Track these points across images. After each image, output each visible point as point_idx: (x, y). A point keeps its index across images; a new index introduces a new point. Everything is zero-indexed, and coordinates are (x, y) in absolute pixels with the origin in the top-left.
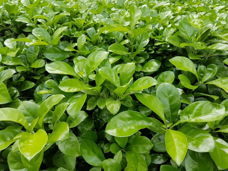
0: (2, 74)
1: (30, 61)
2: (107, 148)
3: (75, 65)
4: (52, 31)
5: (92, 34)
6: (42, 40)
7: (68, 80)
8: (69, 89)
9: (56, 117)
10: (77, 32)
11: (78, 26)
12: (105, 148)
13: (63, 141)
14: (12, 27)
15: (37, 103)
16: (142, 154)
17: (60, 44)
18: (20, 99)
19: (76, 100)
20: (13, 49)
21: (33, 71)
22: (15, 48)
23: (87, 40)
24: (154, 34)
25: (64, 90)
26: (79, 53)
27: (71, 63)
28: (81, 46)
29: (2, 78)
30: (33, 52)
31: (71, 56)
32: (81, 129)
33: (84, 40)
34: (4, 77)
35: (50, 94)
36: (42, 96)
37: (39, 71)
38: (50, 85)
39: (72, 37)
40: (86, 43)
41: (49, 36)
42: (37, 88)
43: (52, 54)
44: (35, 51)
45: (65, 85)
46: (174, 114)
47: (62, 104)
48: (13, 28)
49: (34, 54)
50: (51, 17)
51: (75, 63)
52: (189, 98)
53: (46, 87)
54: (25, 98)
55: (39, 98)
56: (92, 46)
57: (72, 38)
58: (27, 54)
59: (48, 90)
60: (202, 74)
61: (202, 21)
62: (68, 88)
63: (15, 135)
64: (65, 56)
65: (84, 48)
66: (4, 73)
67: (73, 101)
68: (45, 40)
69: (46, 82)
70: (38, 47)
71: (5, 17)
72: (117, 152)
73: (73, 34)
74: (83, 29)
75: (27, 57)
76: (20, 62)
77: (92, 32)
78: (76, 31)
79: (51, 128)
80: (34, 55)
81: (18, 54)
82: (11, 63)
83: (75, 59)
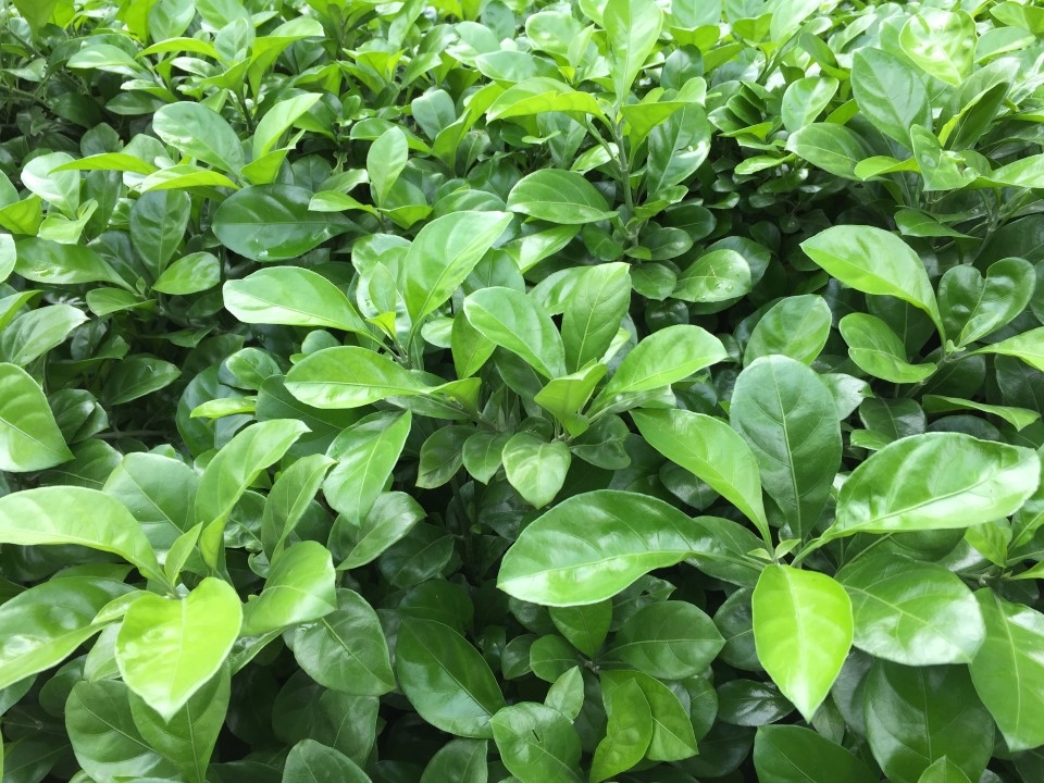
0: (24, 330)
1: (148, 262)
2: (517, 655)
3: (358, 276)
4: (246, 112)
5: (436, 121)
6: (200, 163)
7: (325, 353)
8: (332, 396)
9: (280, 521)
10: (364, 115)
11: (369, 83)
12: (510, 658)
13: (313, 628)
14: (51, 94)
15: (189, 457)
16: (676, 681)
17: (289, 177)
18: (112, 442)
19: (364, 441)
20: (65, 205)
21: (167, 308)
22: (76, 199)
23: (412, 153)
24: (737, 112)
25: (309, 399)
26: (376, 217)
27: (339, 265)
28: (388, 183)
29: (25, 347)
30: (160, 217)
31: (340, 231)
32: (396, 572)
33: (402, 152)
34: (31, 345)
35: (250, 418)
36: (213, 425)
37: (195, 306)
38: (248, 374)
39: (341, 136)
40: (411, 164)
41: (235, 138)
42: (191, 390)
43: (249, 225)
44: (170, 211)
45: (315, 373)
46: (814, 495)
47: (303, 462)
48: (57, 100)
49: (167, 226)
50: (236, 43)
51: (361, 269)
52: (902, 419)
53: (231, 382)
54: (135, 437)
55: (198, 435)
56: (440, 178)
57: (342, 143)
58: (134, 229)
59: (240, 397)
60: (963, 304)
61: (968, 43)
62: (328, 388)
63: (98, 607)
64: (310, 235)
65: (398, 192)
66: (31, 323)
67: (351, 448)
68: (216, 160)
69: (230, 361)
70: (186, 193)
71: (15, 42)
72: (561, 670)
73: (348, 123)
74: (394, 99)
75: (135, 244)
76: (103, 267)
77: (440, 111)
78: (361, 107)
79: (261, 570)
80: (169, 230)
81: (89, 232)
82: (62, 273)
83: (361, 248)
